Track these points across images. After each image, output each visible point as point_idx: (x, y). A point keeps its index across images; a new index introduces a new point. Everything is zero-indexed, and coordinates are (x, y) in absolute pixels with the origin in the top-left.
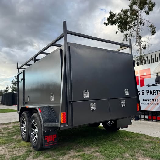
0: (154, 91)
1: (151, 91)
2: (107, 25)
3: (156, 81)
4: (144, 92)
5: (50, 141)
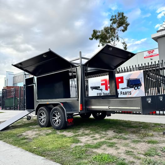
1: (124, 92)
2: (92, 39)
3: (127, 86)
4: (119, 93)
5: (70, 122)
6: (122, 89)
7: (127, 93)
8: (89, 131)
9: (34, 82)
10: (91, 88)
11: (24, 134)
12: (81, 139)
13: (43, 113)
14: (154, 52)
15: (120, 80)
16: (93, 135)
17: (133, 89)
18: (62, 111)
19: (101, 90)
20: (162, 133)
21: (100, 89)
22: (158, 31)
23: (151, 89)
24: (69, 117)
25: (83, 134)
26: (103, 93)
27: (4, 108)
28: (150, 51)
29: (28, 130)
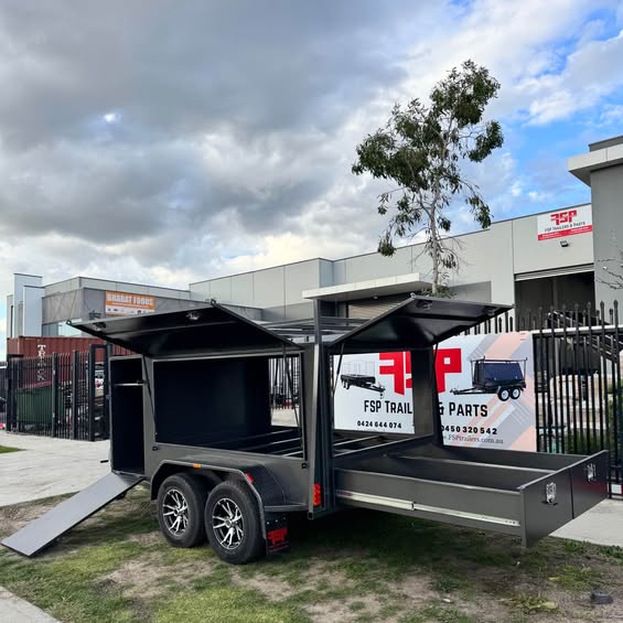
0: (467, 406)
1: (460, 406)
3: (474, 383)
4: (442, 408)
5: (277, 542)
6: (456, 393)
7: (473, 408)
8: (343, 578)
9: (144, 378)
10: (344, 379)
11: (115, 575)
12: (319, 613)
13: (180, 496)
14: (575, 219)
15: (447, 361)
16: (357, 599)
17: (495, 395)
18: (248, 502)
19: (380, 390)
20: (586, 596)
21: (377, 385)
22: (594, 147)
23: (558, 378)
24: (272, 523)
25: (324, 592)
26: (387, 402)
27: (15, 426)
28: (561, 215)
29: (129, 558)
